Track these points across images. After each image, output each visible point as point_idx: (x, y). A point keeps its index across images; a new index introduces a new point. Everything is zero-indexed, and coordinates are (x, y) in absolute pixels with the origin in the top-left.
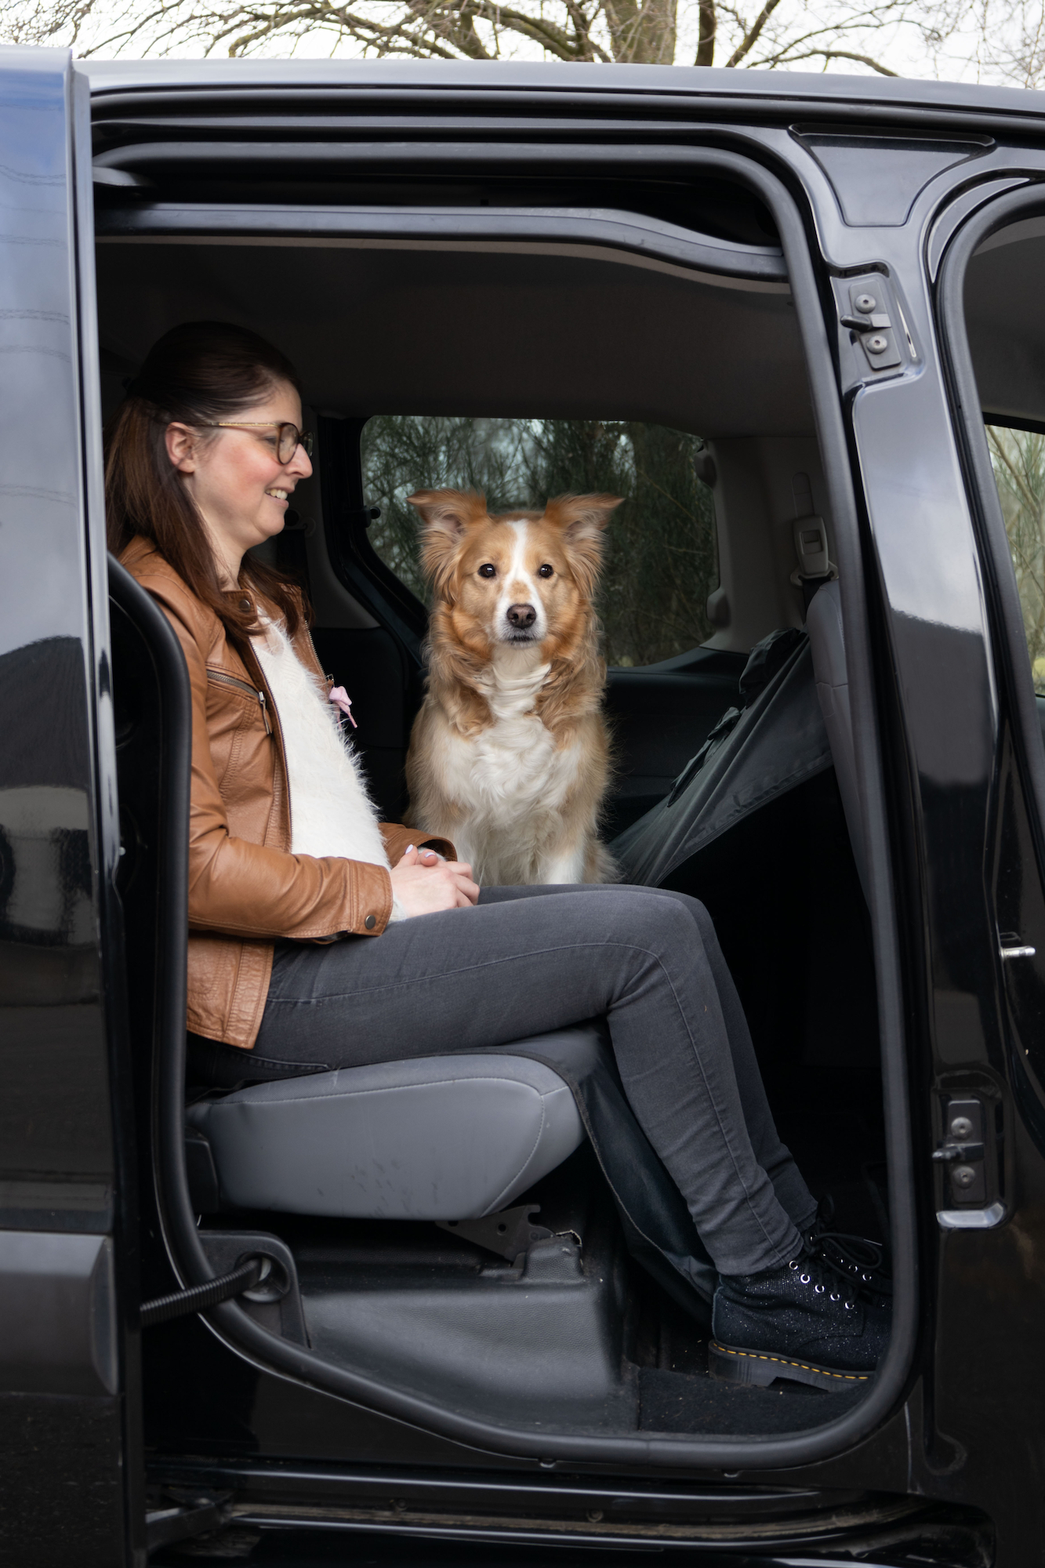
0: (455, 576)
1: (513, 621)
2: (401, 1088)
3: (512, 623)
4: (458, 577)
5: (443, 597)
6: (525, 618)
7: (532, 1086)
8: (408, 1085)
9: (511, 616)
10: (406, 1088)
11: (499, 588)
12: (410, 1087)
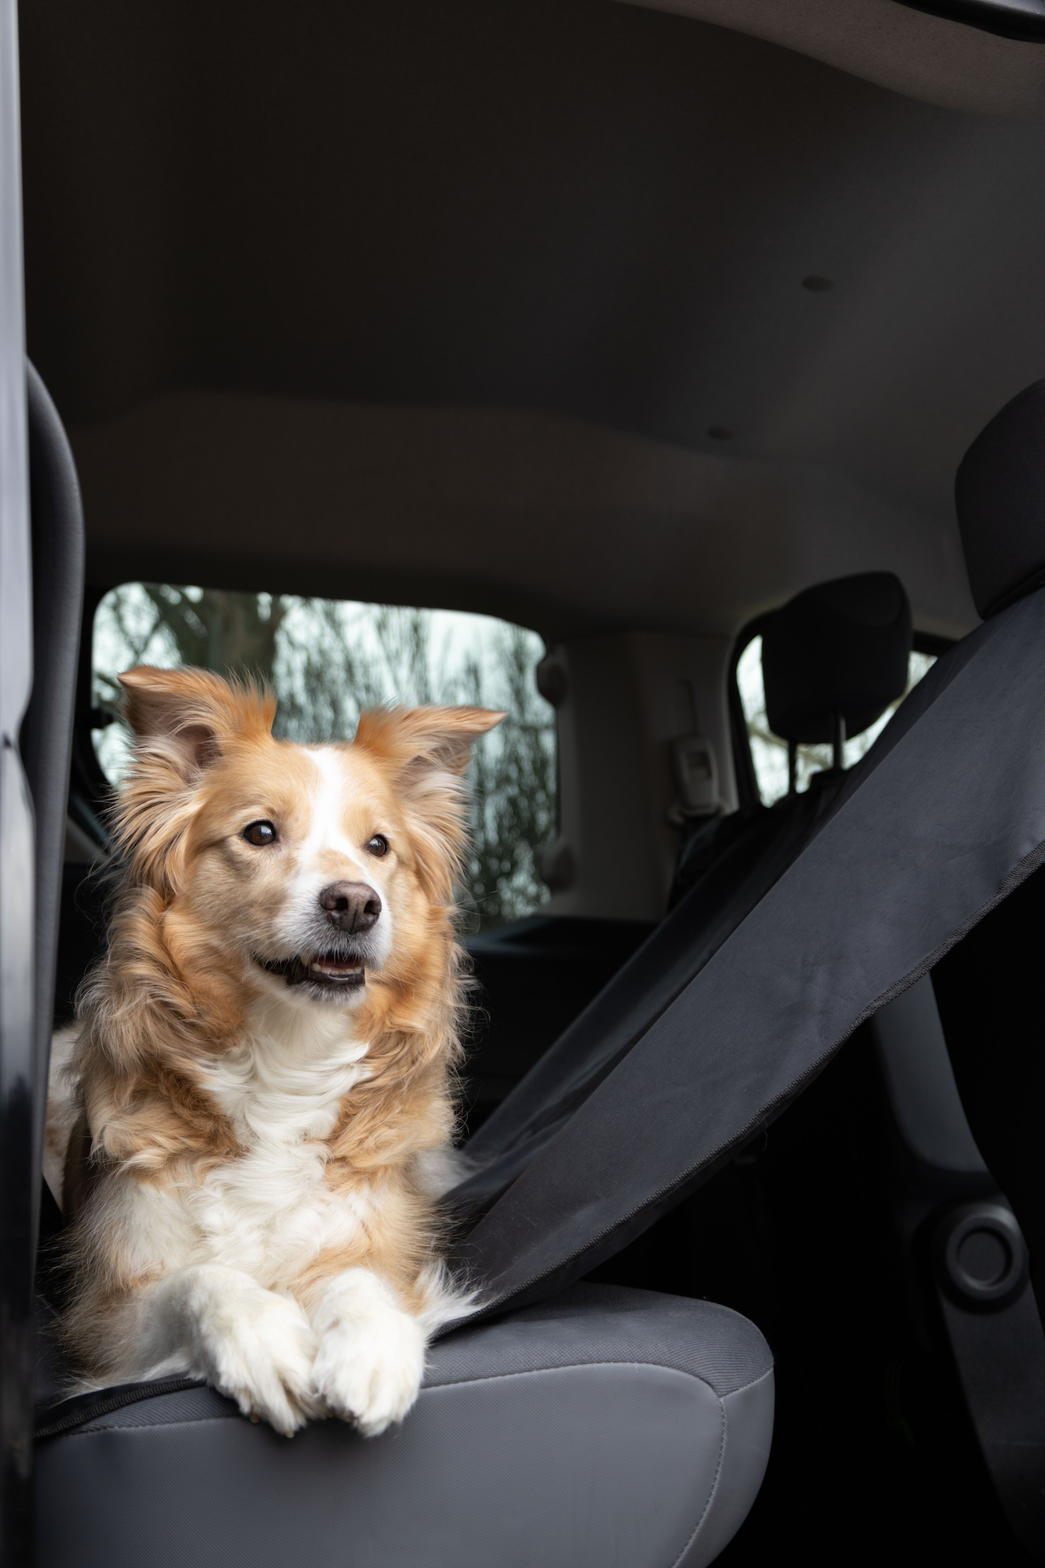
0: (182, 845)
1: (335, 914)
2: (452, 1386)
3: (331, 920)
4: (188, 849)
5: (149, 879)
6: (362, 908)
7: (702, 1379)
8: (464, 1380)
9: (332, 904)
10: (461, 1384)
11: (289, 864)
12: (470, 1383)
